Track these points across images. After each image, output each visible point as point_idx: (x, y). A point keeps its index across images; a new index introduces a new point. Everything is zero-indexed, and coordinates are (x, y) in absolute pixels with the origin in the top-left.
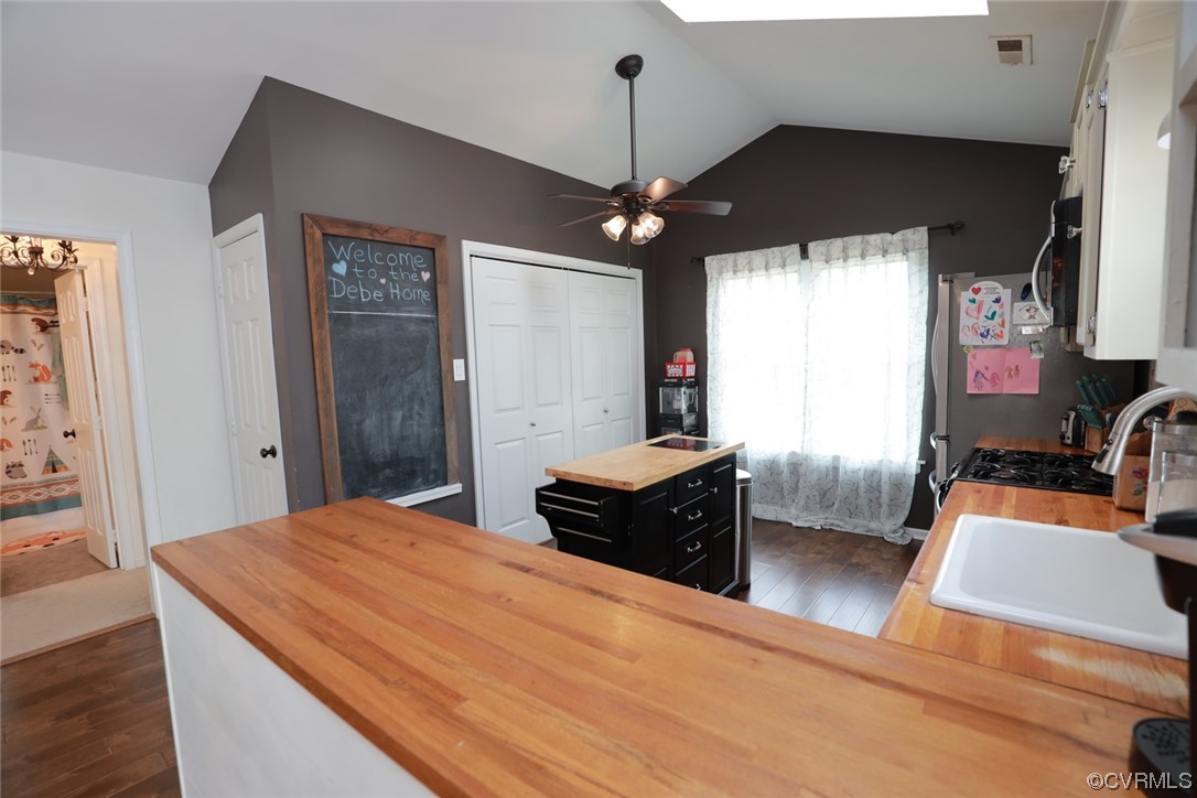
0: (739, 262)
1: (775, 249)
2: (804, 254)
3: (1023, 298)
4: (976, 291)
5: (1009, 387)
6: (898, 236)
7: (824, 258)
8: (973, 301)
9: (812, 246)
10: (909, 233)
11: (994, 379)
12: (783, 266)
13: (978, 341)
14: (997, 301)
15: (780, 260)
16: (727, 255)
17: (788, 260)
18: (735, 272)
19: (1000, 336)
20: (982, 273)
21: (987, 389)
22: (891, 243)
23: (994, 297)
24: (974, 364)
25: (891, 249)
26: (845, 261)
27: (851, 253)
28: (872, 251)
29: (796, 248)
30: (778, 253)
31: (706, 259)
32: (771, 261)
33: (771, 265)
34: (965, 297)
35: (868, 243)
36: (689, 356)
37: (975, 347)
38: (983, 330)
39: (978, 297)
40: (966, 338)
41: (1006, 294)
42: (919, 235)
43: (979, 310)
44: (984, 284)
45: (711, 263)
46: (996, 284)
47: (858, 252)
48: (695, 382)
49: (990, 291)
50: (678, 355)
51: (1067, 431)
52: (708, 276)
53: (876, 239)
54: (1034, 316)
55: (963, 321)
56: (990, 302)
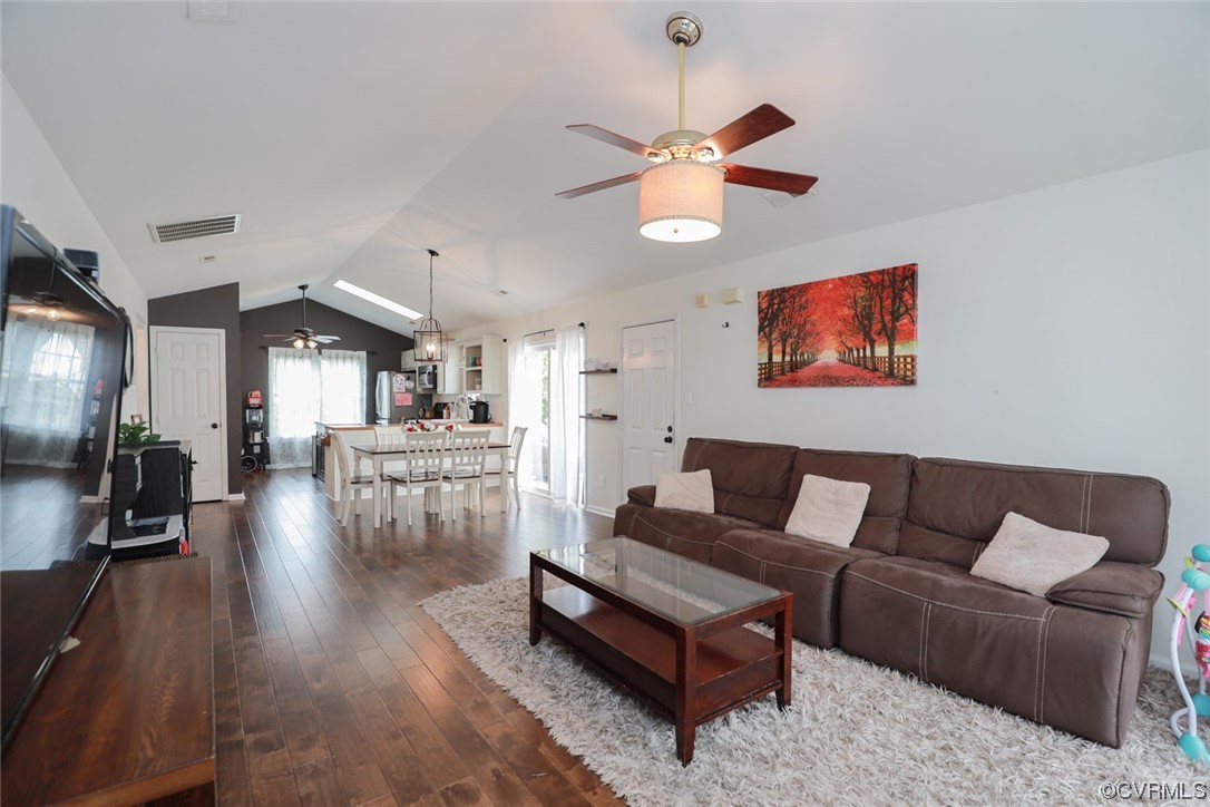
0: (288, 352)
1: (307, 350)
2: (320, 353)
5: (405, 404)
6: (357, 353)
7: (329, 356)
8: (396, 380)
9: (324, 351)
10: (360, 352)
11: (402, 401)
12: (310, 357)
13: (398, 391)
14: (402, 380)
15: (309, 355)
16: (281, 348)
17: (313, 355)
18: (286, 356)
19: (403, 390)
20: (398, 372)
21: (401, 404)
22: (354, 354)
24: (397, 397)
25: (355, 357)
26: (337, 359)
27: (340, 356)
28: (347, 356)
29: (316, 351)
31: (269, 348)
32: (305, 354)
33: (305, 356)
34: (394, 378)
35: (345, 354)
36: (258, 393)
38: (399, 388)
39: (398, 378)
40: (395, 390)
41: (404, 378)
42: (363, 354)
43: (397, 382)
44: (399, 375)
45: (271, 350)
47: (343, 356)
48: (260, 407)
49: (400, 377)
50: (254, 393)
51: (421, 413)
52: (270, 357)
53: (349, 353)
54: (410, 385)
55: (394, 385)
56: (400, 380)
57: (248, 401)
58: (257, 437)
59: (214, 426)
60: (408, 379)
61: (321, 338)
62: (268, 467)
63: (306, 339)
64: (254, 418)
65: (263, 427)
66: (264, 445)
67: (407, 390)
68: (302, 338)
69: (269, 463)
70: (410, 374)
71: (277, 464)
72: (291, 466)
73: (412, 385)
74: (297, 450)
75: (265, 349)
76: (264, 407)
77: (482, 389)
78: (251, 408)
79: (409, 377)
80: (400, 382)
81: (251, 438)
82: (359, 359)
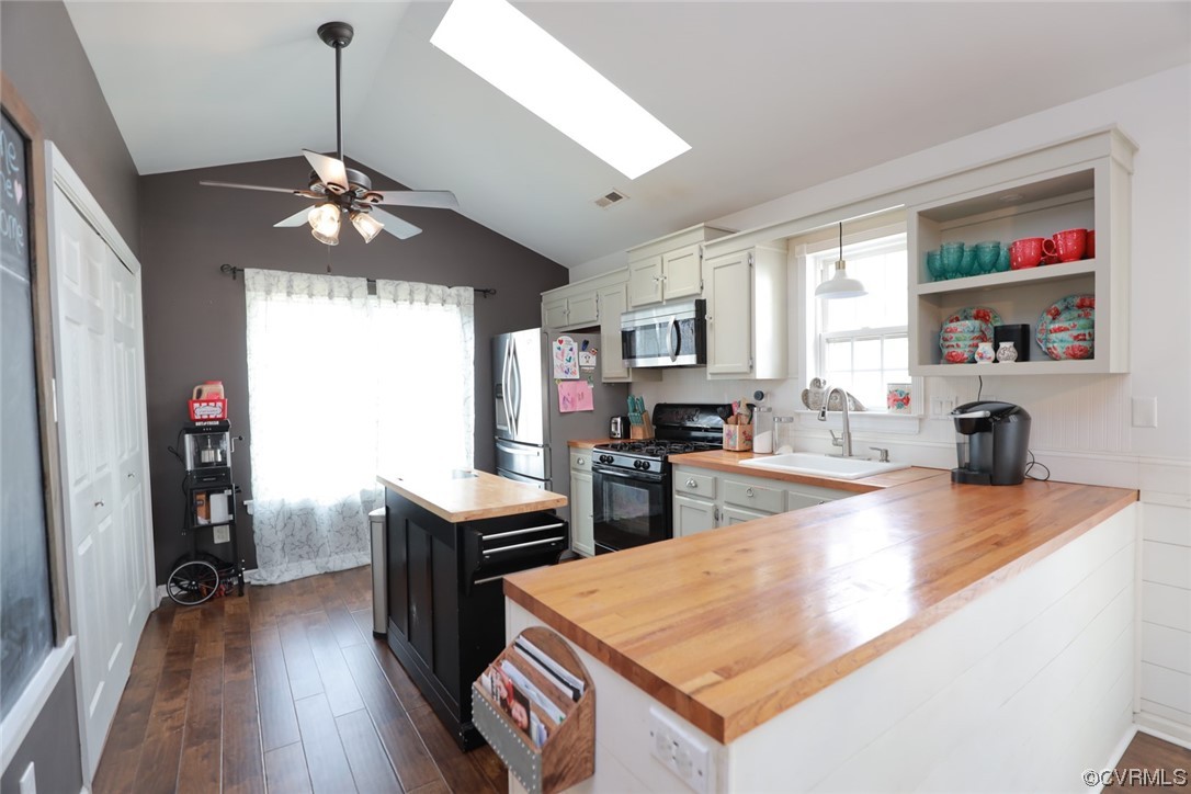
0: (295, 283)
1: (342, 278)
2: (372, 290)
3: (583, 350)
4: (561, 342)
5: (580, 407)
6: (454, 290)
7: (392, 297)
8: (559, 349)
9: (380, 283)
10: (462, 289)
11: (573, 402)
12: (350, 297)
13: (564, 376)
14: (571, 350)
15: (347, 291)
16: (279, 273)
17: (355, 292)
18: (289, 294)
19: (574, 373)
20: (564, 331)
21: (570, 408)
22: (450, 295)
23: (570, 347)
24: (564, 390)
25: (449, 300)
26: (411, 303)
27: (416, 297)
28: (434, 299)
29: (363, 282)
30: (344, 283)
31: (247, 271)
32: (336, 290)
33: (336, 293)
34: (556, 344)
35: (431, 291)
36: (220, 388)
37: (563, 380)
38: (566, 369)
39: (561, 346)
40: (558, 374)
41: (575, 346)
42: (468, 293)
43: (563, 356)
44: (565, 338)
45: (254, 277)
46: (570, 339)
47: (423, 297)
48: (223, 427)
49: (568, 343)
50: (207, 390)
51: (618, 431)
52: (249, 295)
53: (437, 289)
54: (589, 361)
55: (557, 362)
56: (567, 351)
57: (189, 411)
58: (218, 507)
60: (584, 346)
62: (249, 576)
63: (345, 205)
64: (208, 456)
65: (232, 480)
66: (241, 519)
67: (584, 375)
68: (333, 203)
69: (253, 565)
70: (588, 334)
71: (274, 569)
72: (309, 568)
73: (593, 361)
74: (324, 529)
75: (236, 273)
76: (234, 424)
77: (1088, 354)
78: (200, 429)
79: (586, 343)
80: (568, 354)
81: (201, 511)
82: (459, 304)
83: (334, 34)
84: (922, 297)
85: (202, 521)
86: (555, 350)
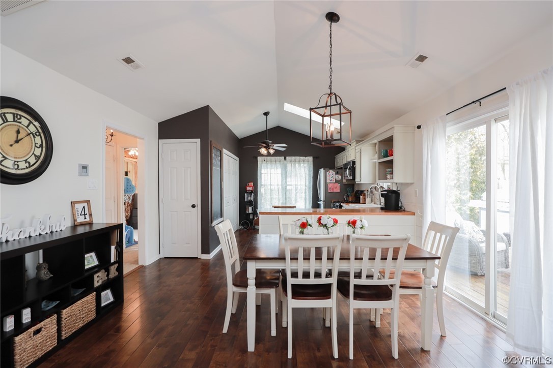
0: (268, 159)
2: (285, 159)
5: (335, 191)
6: (307, 158)
7: (290, 161)
9: (287, 158)
10: (309, 157)
11: (333, 189)
12: (280, 161)
13: (330, 182)
18: (267, 162)
19: (333, 181)
20: (330, 169)
21: (332, 191)
24: (330, 186)
25: (305, 160)
26: (295, 162)
27: (296, 160)
29: (283, 157)
30: (279, 158)
31: (258, 157)
33: (277, 161)
34: (328, 173)
35: (300, 159)
36: (252, 183)
38: (331, 180)
40: (328, 181)
41: (334, 173)
42: (311, 159)
44: (331, 171)
45: (259, 159)
47: (298, 160)
48: (252, 192)
49: (332, 172)
51: (345, 198)
52: (258, 164)
53: (302, 158)
54: (339, 177)
55: (328, 178)
56: (331, 174)
57: (246, 188)
58: (250, 210)
59: (193, 206)
60: (337, 173)
61: (276, 146)
62: (257, 227)
63: (267, 147)
64: (249, 198)
65: (254, 204)
66: (255, 213)
67: (337, 181)
68: (265, 147)
69: (258, 225)
70: (338, 169)
73: (340, 177)
75: (256, 158)
76: (255, 192)
77: (393, 179)
78: (248, 192)
79: (338, 172)
80: (331, 175)
81: (247, 210)
82: (308, 161)
83: (266, 114)
84: (379, 163)
85: (247, 212)
86: (327, 174)
